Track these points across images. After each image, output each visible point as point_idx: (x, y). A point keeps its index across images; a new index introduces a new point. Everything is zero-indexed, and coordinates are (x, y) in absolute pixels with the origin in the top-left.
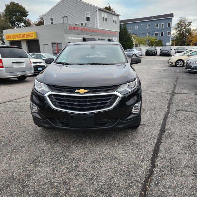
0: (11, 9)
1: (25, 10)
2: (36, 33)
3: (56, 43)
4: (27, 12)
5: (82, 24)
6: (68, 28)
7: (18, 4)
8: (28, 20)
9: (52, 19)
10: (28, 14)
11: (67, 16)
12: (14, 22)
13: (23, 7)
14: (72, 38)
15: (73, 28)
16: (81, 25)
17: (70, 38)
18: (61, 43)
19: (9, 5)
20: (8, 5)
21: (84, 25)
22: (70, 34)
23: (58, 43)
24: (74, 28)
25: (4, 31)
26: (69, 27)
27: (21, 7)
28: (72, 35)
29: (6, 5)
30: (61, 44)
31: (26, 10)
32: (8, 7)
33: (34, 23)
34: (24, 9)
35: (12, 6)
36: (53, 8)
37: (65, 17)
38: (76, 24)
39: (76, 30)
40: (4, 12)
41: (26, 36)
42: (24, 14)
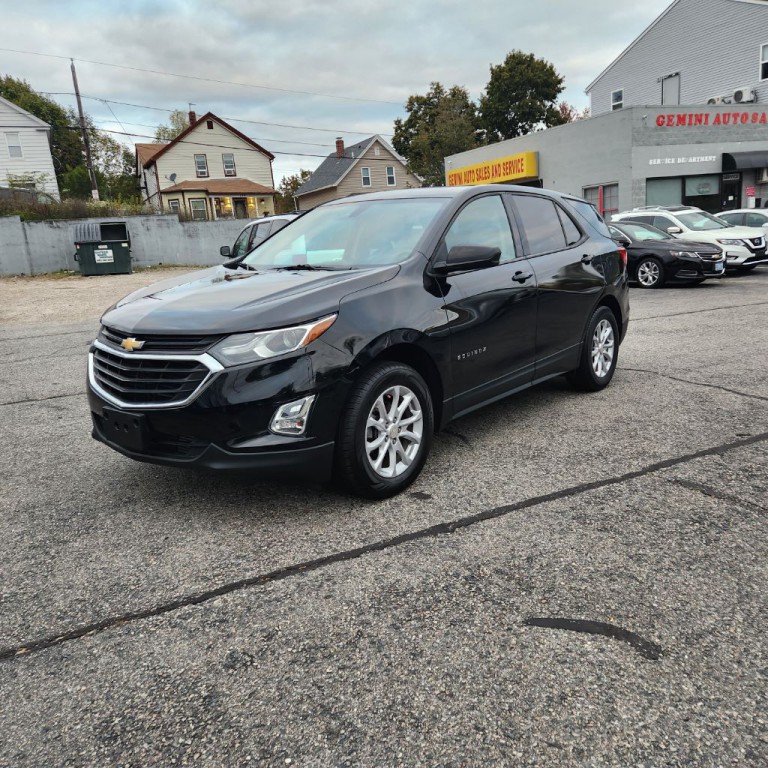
0: (505, 80)
1: (553, 73)
2: (537, 155)
3: (598, 188)
4: (560, 81)
5: (738, 96)
6: (652, 123)
7: (532, 56)
8: (564, 108)
9: (618, 96)
10: (563, 88)
11: (677, 74)
12: (514, 122)
13: (549, 65)
14: (667, 161)
15: (675, 120)
16: (732, 99)
17: (659, 161)
18: (617, 185)
19: (503, 65)
20: (499, 67)
21: (746, 97)
22: (658, 145)
23: (604, 187)
24: (681, 119)
25: (449, 161)
26: (658, 119)
27: (542, 65)
28: (669, 148)
29: (492, 69)
30: (614, 189)
31: (557, 73)
32: (497, 74)
33: (582, 115)
34: (550, 72)
35: (510, 70)
36: (626, 53)
37: (670, 76)
38: (711, 101)
39: (690, 124)
40: (485, 93)
41: (502, 171)
42: (545, 89)
